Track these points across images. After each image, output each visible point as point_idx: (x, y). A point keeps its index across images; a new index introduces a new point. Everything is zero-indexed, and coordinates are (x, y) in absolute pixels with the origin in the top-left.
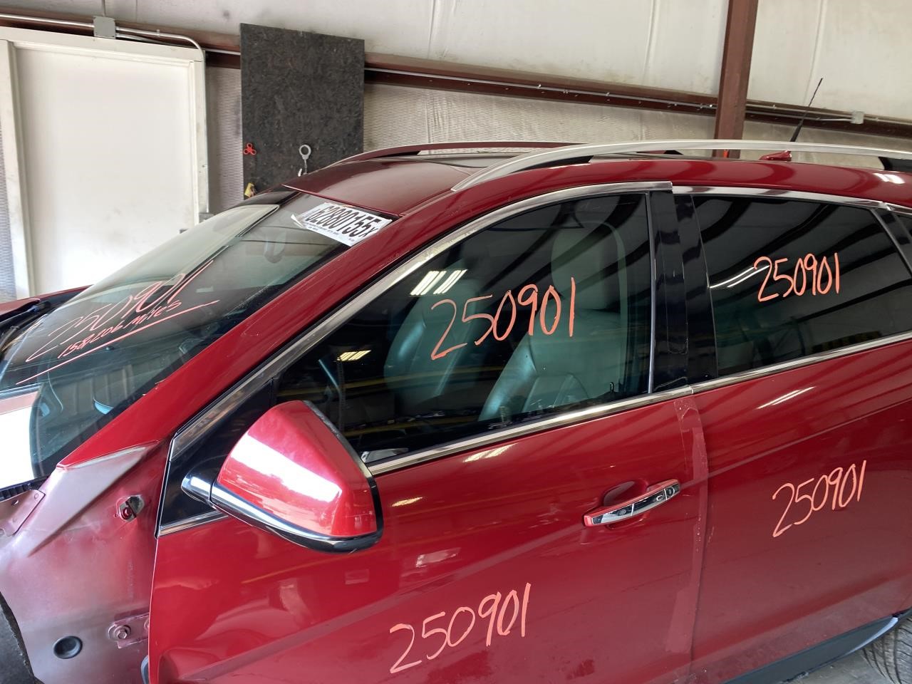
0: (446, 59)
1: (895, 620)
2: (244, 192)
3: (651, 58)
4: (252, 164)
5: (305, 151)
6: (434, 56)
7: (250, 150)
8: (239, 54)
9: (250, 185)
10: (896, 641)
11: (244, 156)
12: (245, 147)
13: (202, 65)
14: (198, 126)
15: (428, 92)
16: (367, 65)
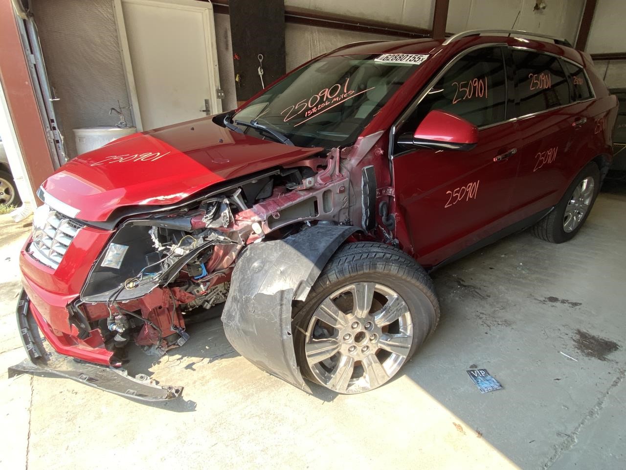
0: (317, 9)
1: (553, 207)
2: (235, 79)
3: (404, 10)
4: (238, 64)
5: (260, 57)
6: (312, 8)
7: (236, 57)
8: (228, 6)
9: (238, 75)
10: (548, 218)
11: (234, 60)
12: (234, 56)
13: (212, 11)
14: (212, 43)
15: (310, 27)
16: (286, 12)
